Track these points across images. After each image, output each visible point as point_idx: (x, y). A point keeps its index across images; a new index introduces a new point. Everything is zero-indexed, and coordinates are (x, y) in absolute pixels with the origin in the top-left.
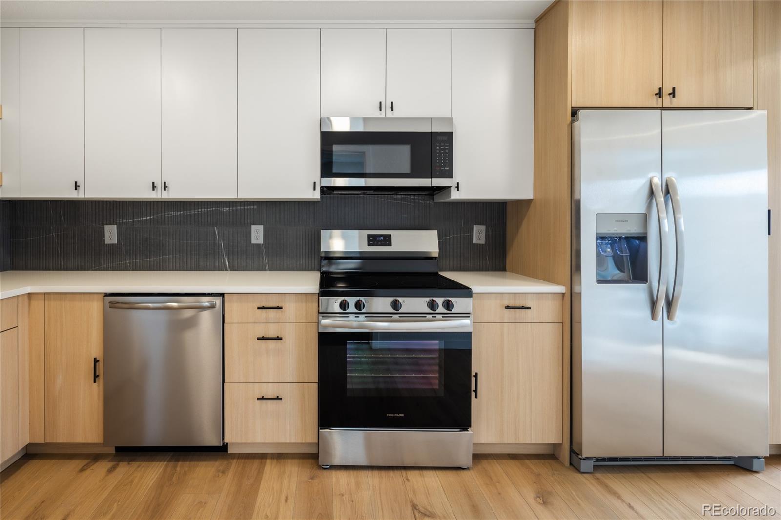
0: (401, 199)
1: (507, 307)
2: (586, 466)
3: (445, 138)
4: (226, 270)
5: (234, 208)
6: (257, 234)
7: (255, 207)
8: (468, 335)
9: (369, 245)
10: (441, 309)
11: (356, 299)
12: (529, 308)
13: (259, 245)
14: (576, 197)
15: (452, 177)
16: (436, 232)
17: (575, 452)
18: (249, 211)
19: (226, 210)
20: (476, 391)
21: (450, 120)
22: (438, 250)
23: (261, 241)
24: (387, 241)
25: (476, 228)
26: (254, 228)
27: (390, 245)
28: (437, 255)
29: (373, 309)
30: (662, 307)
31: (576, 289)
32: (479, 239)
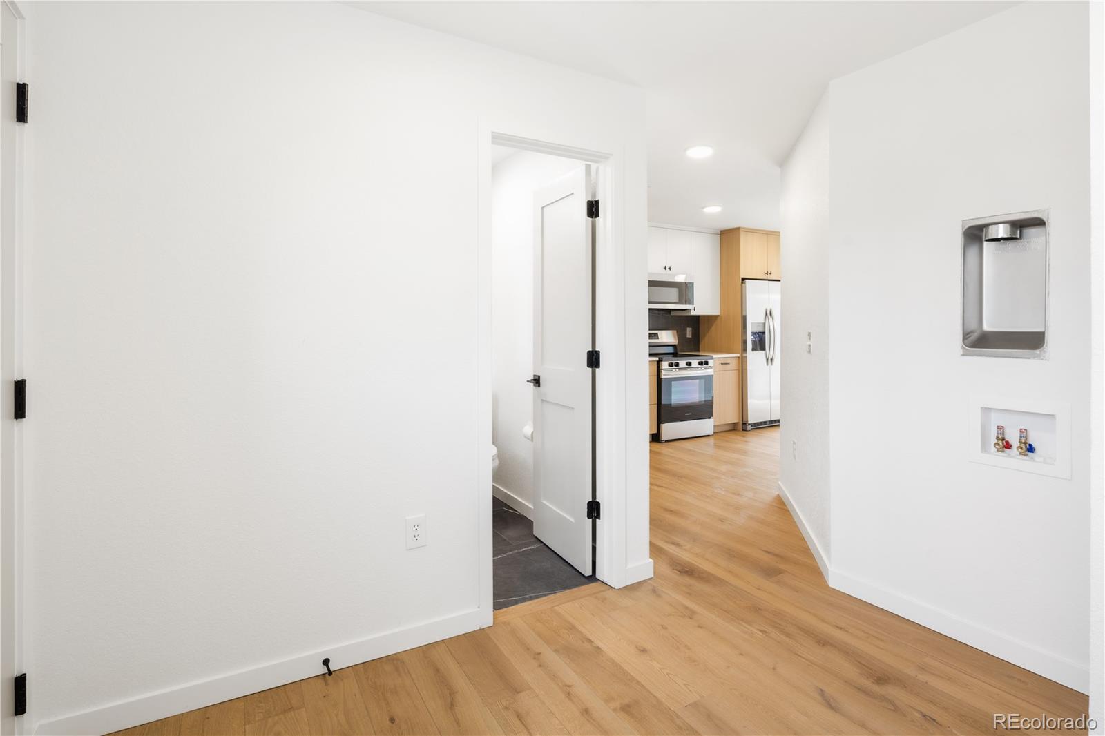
1: (722, 364)
2: (749, 428)
3: (691, 285)
12: (729, 364)
14: (744, 314)
15: (692, 304)
16: (676, 331)
17: (744, 424)
21: (692, 277)
24: (659, 336)
29: (680, 366)
30: (770, 360)
31: (744, 355)
32: (689, 334)
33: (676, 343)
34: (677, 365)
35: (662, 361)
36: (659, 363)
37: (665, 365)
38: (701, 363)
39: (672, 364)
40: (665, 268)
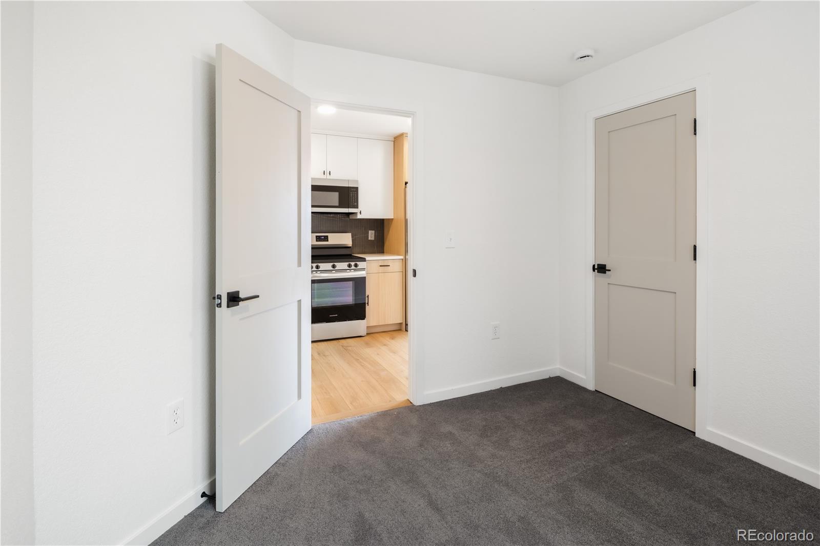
0: (333, 217)
1: (381, 266)
3: (355, 190)
8: (365, 278)
9: (317, 241)
10: (353, 267)
11: (316, 264)
12: (389, 266)
14: (406, 218)
15: (358, 208)
16: (350, 234)
20: (368, 303)
21: (357, 181)
22: (351, 243)
24: (326, 239)
25: (370, 232)
27: (328, 241)
28: (351, 246)
29: (322, 269)
31: (407, 257)
32: (371, 237)
34: (318, 267)
40: (324, 173)
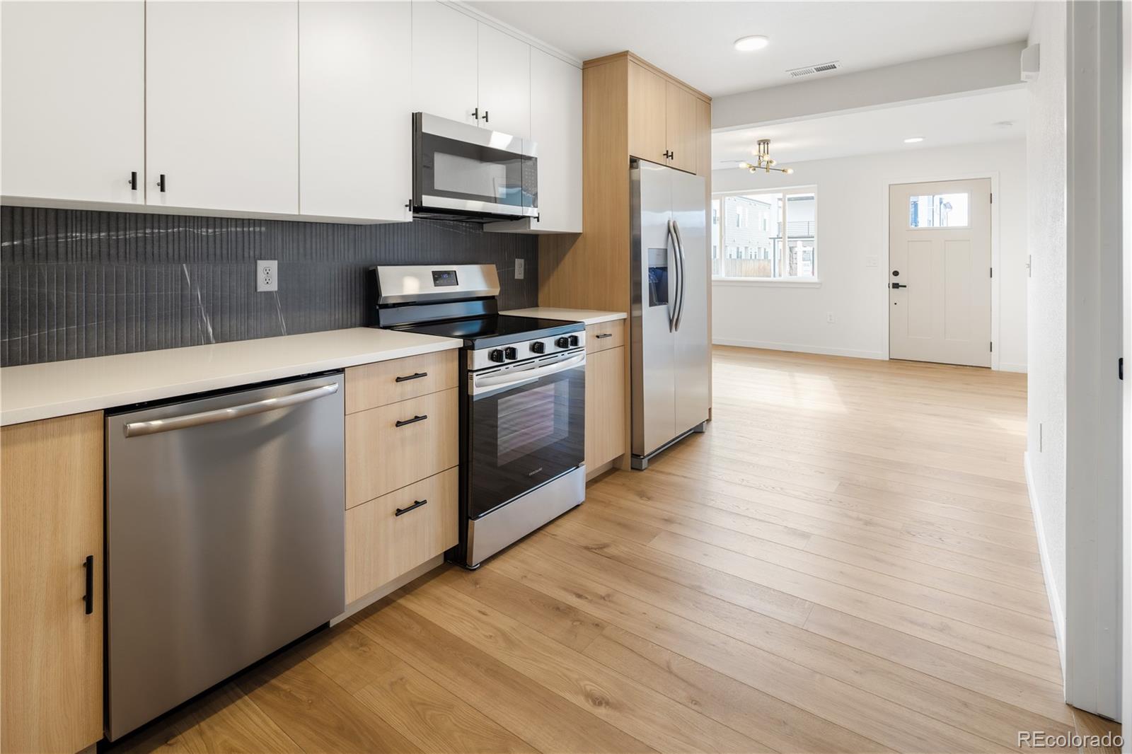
0: (453, 226)
1: (597, 337)
2: (645, 463)
3: (531, 163)
4: (208, 342)
5: (224, 230)
6: (268, 275)
7: (263, 229)
9: (436, 284)
12: (609, 335)
13: (271, 293)
15: (536, 205)
16: (494, 267)
17: (638, 457)
18: (252, 236)
19: (207, 232)
22: (498, 288)
23: (273, 287)
24: (452, 278)
25: (518, 262)
26: (262, 265)
27: (457, 283)
28: (498, 294)
29: (520, 356)
30: (673, 322)
31: (635, 313)
32: (519, 274)
33: (496, 292)
34: (512, 353)
35: (473, 348)
36: (463, 355)
37: (480, 358)
38: (562, 343)
39: (500, 352)
40: (476, 114)
